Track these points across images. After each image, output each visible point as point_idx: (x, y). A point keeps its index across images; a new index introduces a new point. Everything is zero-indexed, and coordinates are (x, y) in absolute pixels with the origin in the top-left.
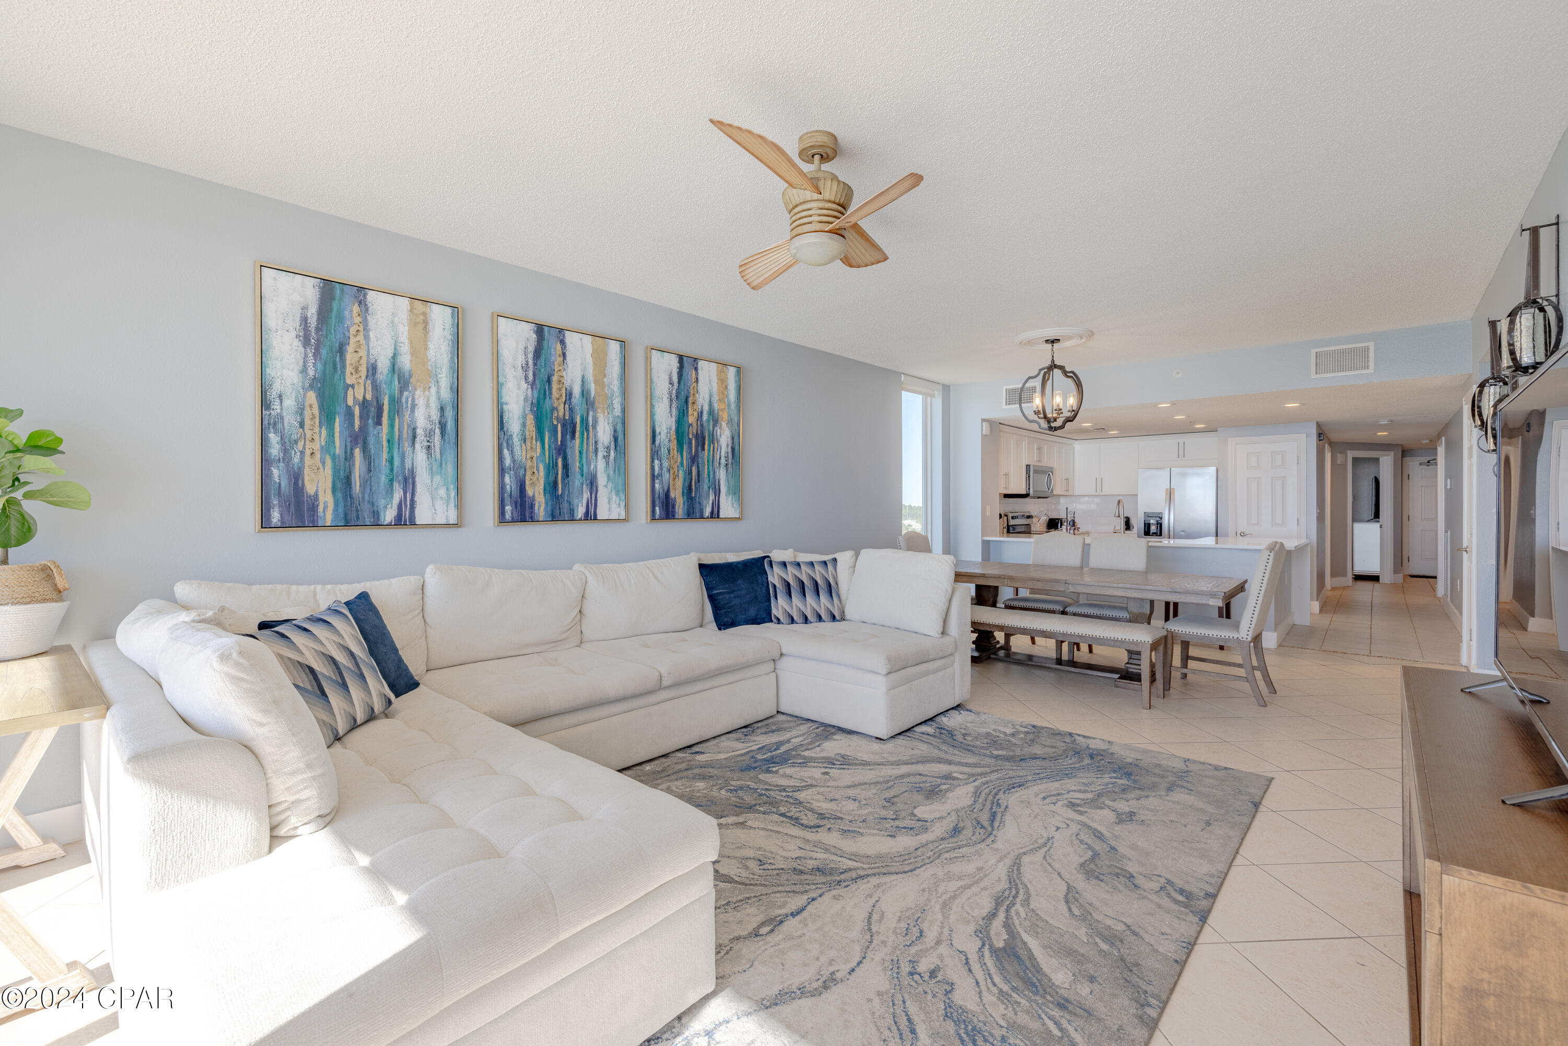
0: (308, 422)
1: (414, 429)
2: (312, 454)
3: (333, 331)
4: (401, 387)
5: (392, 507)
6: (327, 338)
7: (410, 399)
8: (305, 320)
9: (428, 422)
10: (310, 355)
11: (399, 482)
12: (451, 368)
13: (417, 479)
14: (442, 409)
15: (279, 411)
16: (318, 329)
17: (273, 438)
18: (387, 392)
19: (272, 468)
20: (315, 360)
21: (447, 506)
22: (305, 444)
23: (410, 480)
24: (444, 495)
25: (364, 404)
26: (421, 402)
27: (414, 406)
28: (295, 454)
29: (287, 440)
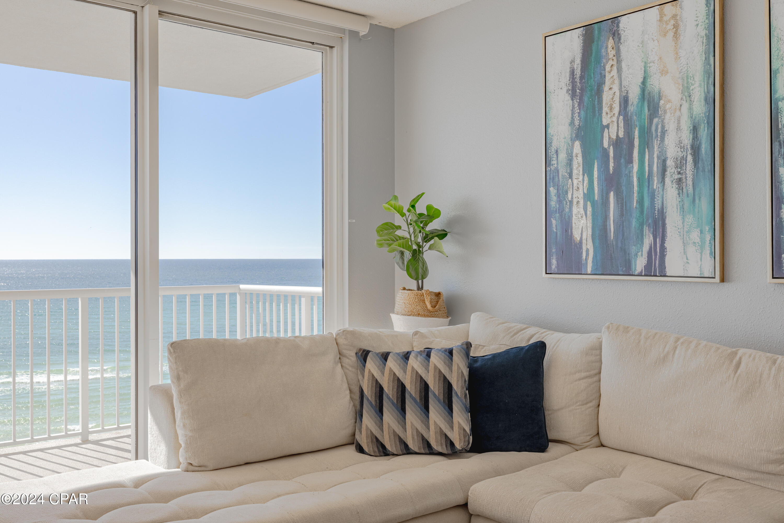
0: (575, 172)
1: (664, 161)
2: (578, 202)
3: (592, 75)
4: (650, 115)
5: (642, 255)
6: (588, 84)
7: (660, 126)
8: (572, 72)
9: (679, 149)
10: (576, 105)
11: (649, 226)
12: (706, 72)
13: (667, 221)
14: (695, 129)
15: (556, 165)
16: (582, 77)
17: (552, 191)
18: (637, 123)
19: (552, 219)
20: (580, 109)
21: (701, 253)
22: (572, 195)
23: (660, 222)
24: (698, 240)
25: (617, 143)
26: (671, 126)
27: (664, 132)
28: (566, 204)
29: (560, 192)
